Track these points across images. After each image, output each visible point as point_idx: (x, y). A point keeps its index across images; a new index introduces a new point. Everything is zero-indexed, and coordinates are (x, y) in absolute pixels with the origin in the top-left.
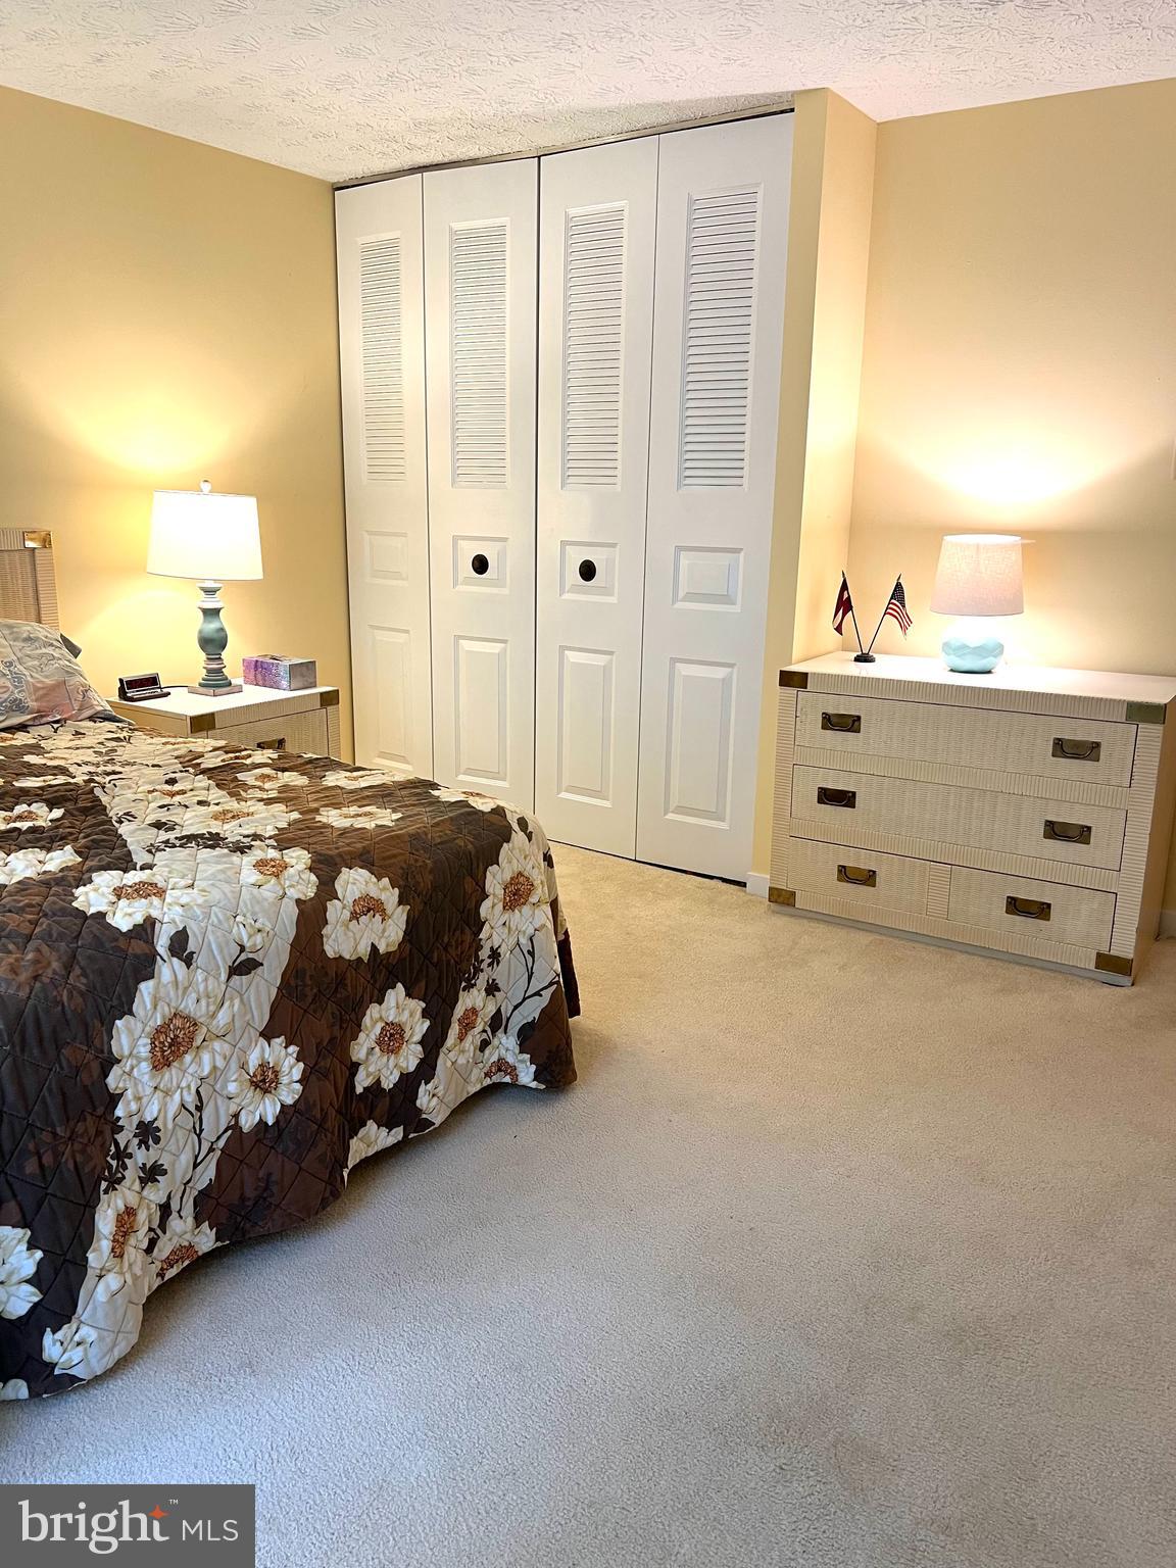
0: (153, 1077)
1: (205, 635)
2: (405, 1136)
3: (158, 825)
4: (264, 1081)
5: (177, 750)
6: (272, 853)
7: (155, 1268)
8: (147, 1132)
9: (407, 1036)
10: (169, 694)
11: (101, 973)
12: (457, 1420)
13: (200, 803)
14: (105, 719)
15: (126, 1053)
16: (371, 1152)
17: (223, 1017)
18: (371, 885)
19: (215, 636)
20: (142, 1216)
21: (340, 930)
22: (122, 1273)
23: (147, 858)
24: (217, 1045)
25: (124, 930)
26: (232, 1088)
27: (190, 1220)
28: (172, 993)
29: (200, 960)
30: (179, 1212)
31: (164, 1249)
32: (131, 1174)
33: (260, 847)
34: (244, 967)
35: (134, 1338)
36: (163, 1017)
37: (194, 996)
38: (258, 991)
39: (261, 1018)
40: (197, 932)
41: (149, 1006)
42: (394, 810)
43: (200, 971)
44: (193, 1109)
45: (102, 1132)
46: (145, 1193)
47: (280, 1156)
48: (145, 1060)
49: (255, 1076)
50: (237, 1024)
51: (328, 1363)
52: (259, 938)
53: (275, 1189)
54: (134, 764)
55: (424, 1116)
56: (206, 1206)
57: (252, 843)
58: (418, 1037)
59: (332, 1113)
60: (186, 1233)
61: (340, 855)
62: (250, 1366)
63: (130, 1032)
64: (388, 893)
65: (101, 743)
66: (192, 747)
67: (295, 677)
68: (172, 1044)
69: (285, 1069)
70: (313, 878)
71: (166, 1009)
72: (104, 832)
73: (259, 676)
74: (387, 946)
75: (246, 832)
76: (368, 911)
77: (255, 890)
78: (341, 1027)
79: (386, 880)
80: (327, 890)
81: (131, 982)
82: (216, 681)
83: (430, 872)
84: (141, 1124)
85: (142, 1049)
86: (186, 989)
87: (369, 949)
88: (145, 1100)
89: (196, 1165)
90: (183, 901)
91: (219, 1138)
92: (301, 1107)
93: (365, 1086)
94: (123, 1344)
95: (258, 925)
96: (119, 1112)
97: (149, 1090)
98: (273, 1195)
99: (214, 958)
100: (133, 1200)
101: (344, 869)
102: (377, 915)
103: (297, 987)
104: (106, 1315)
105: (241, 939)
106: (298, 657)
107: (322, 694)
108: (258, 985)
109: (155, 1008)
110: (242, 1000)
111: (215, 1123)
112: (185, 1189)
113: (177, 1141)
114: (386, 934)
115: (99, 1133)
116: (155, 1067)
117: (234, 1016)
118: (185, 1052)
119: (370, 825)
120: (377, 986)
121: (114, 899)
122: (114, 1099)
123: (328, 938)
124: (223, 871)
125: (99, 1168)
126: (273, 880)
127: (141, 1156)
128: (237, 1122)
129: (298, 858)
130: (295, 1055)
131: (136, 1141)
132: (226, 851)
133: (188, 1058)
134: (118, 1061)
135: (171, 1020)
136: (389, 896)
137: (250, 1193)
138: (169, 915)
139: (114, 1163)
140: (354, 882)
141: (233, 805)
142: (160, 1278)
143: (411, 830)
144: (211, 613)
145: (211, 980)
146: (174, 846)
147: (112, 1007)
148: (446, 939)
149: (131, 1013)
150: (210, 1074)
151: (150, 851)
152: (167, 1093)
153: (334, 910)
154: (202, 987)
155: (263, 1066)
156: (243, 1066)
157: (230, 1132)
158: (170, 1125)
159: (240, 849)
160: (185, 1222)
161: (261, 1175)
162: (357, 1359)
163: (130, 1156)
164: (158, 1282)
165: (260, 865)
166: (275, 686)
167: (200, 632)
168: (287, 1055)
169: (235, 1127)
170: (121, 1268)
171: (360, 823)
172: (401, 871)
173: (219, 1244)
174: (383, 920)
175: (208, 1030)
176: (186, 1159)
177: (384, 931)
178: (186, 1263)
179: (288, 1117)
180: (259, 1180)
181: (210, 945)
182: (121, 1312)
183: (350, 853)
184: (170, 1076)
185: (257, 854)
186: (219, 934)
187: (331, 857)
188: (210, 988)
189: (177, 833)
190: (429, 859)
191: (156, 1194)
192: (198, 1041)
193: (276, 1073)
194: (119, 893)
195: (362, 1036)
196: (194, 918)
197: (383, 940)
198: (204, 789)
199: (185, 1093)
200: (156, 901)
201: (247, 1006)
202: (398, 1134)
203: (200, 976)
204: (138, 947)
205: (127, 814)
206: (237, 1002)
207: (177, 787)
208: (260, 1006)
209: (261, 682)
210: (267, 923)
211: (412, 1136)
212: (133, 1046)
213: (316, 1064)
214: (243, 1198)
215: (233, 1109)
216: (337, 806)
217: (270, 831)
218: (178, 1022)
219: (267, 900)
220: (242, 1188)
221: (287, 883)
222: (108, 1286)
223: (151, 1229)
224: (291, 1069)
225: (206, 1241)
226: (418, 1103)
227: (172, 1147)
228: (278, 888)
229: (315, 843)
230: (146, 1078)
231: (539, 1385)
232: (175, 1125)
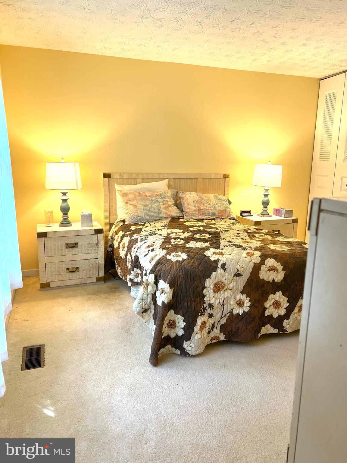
0: (213, 294)
1: (264, 201)
2: (279, 332)
3: (229, 242)
4: (240, 304)
5: (245, 228)
6: (252, 251)
7: (210, 338)
8: (211, 306)
9: (282, 305)
10: (252, 215)
11: (205, 268)
12: (266, 394)
13: (242, 239)
14: (233, 219)
15: (208, 286)
16: (268, 333)
17: (231, 285)
18: (275, 264)
19: (266, 201)
20: (207, 325)
21: (264, 273)
22: (201, 335)
23: (223, 247)
24: (229, 291)
25: (212, 260)
26: (232, 303)
27: (219, 331)
28: (220, 276)
29: (227, 271)
30: (216, 327)
31: (212, 335)
32: (206, 314)
33: (249, 250)
34: (237, 275)
35: (202, 351)
36: (217, 281)
37: (225, 278)
38: (241, 281)
39: (241, 288)
40: (228, 264)
41: (214, 278)
42: (289, 247)
43: (227, 273)
44: (222, 304)
45: (201, 302)
46: (209, 320)
47: (242, 323)
48: (212, 289)
49: (238, 302)
50: (235, 288)
51: (241, 372)
52: (242, 269)
53: (240, 331)
54: (233, 229)
55: (285, 329)
56: (223, 329)
57: (248, 248)
58: (285, 307)
59: (257, 318)
60: (217, 333)
61: (269, 255)
62: (224, 366)
63: (209, 281)
64: (279, 267)
65: (229, 224)
66: (249, 227)
67: (286, 214)
68: (219, 287)
69: (246, 302)
70: (260, 259)
71: (218, 279)
72: (217, 241)
73: (277, 213)
74: (278, 280)
75: (248, 246)
76: (273, 270)
77: (244, 258)
78: (262, 297)
79: (279, 263)
80: (262, 262)
81: (211, 271)
82: (265, 213)
83: (293, 264)
84: (209, 304)
85: (211, 287)
86: (223, 276)
87: (272, 279)
88: (211, 298)
89: (221, 318)
90: (227, 257)
91: (227, 314)
92: (249, 313)
93: (268, 315)
94: (199, 351)
95: (243, 266)
96: (205, 299)
97: (212, 297)
98: (239, 332)
99: (231, 271)
100: (206, 320)
101: (268, 258)
102: (275, 272)
103: (251, 284)
104: (197, 342)
105: (238, 269)
106: (288, 209)
107: (293, 219)
108: (241, 280)
109: (216, 278)
110: (236, 283)
111: (227, 309)
112: (218, 323)
113: (217, 310)
114: (278, 277)
115: (200, 302)
116: (214, 292)
117: (234, 286)
118: (221, 291)
119: (280, 249)
120: (274, 289)
121: (213, 254)
122: (204, 296)
123: (261, 274)
124: (238, 253)
125: (199, 310)
126: (249, 257)
127: (209, 311)
128: (232, 311)
129: (258, 253)
130: (249, 300)
131: (208, 307)
132: (241, 249)
133: (222, 292)
134: (206, 288)
135: (219, 282)
136: (280, 267)
137: (234, 330)
138: (223, 259)
139: (203, 310)
140: (270, 262)
141: (249, 240)
142: (210, 341)
143: (291, 252)
144: (266, 196)
145: (229, 276)
146: (230, 246)
147: (206, 275)
148: (296, 283)
149: (210, 278)
150: (227, 297)
151: (224, 246)
152: (216, 299)
153: (263, 267)
154: (227, 277)
155: (240, 300)
156: (235, 298)
157: (230, 313)
158: (216, 306)
159: (245, 249)
160: (217, 330)
161: (237, 326)
162: (248, 374)
163: (206, 310)
164: (210, 342)
165: (248, 253)
166: (281, 216)
167: (263, 200)
168: (247, 299)
169: (231, 312)
170: (201, 334)
171: (277, 249)
172: (284, 262)
173: (225, 340)
174: (277, 273)
175: (227, 287)
176: (219, 316)
177: (277, 276)
178: (217, 341)
179: (245, 314)
180: (236, 327)
181: (230, 267)
182: (200, 343)
183: (271, 255)
184: (217, 295)
185: (248, 251)
186: (233, 266)
187: (266, 255)
188: (229, 277)
189: (232, 244)
190: (294, 260)
191: (211, 321)
192: (225, 289)
193: (243, 303)
194: (214, 253)
195: (268, 301)
196: (228, 261)
197: (276, 278)
198: (245, 236)
199: (220, 300)
200: (221, 256)
201: (238, 285)
202: (276, 331)
203: (227, 274)
204: (214, 264)
205: (224, 238)
206: (235, 283)
207: (239, 235)
208: (241, 285)
209: (277, 215)
210: (245, 266)
211: (280, 333)
212: (210, 286)
213: (254, 304)
214: (232, 331)
215: (232, 308)
216: (274, 244)
217: (254, 247)
218: (220, 283)
219: (246, 261)
220: (232, 328)
221: (253, 258)
222: (198, 336)
223: (209, 329)
224: (247, 303)
225: (222, 337)
226: (283, 324)
227: (216, 311)
228: (250, 259)
229: (264, 251)
230: (212, 293)
231: (290, 396)
232: (217, 307)
